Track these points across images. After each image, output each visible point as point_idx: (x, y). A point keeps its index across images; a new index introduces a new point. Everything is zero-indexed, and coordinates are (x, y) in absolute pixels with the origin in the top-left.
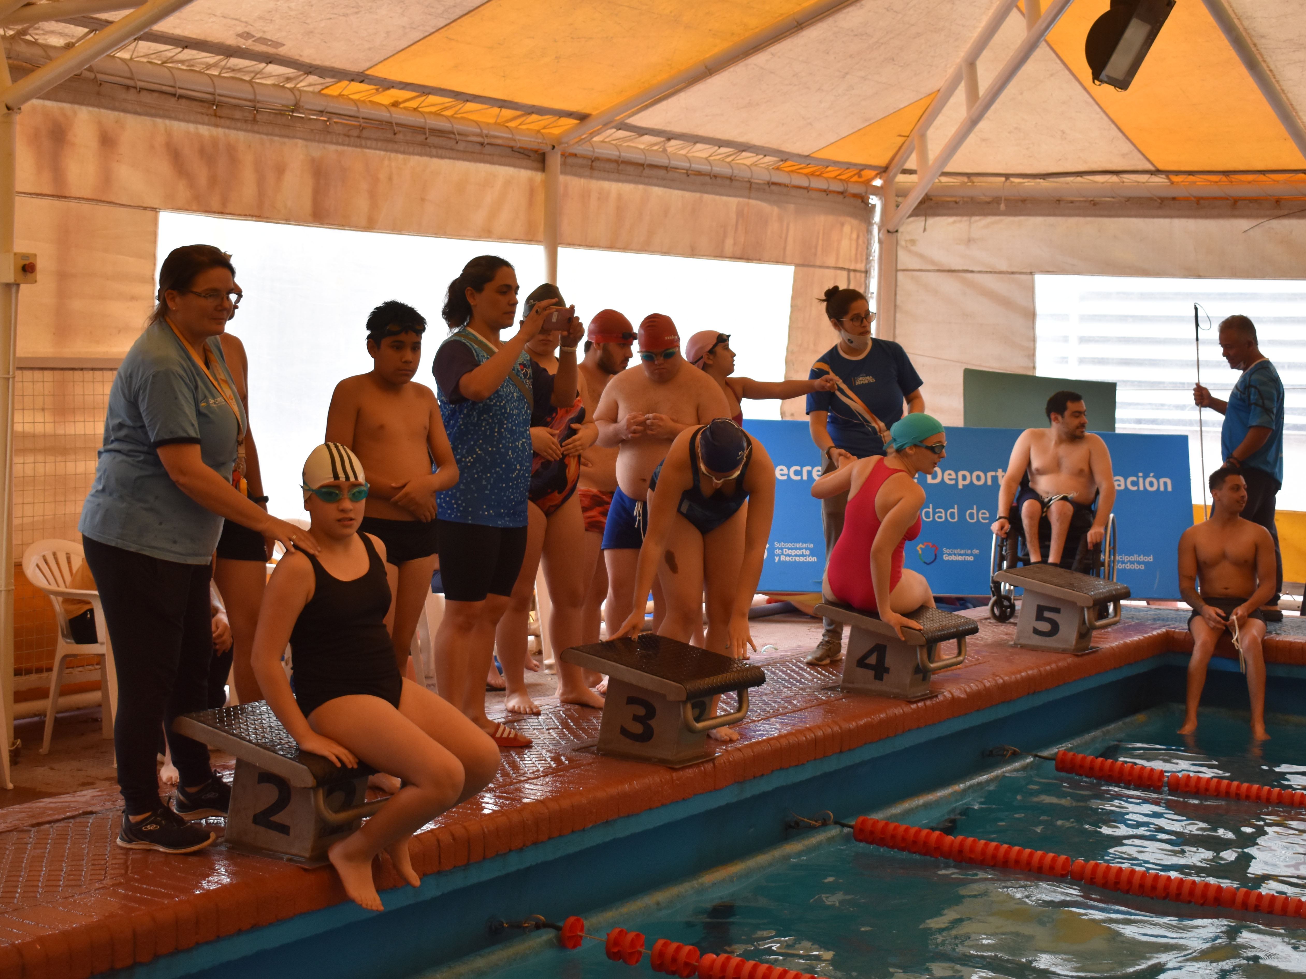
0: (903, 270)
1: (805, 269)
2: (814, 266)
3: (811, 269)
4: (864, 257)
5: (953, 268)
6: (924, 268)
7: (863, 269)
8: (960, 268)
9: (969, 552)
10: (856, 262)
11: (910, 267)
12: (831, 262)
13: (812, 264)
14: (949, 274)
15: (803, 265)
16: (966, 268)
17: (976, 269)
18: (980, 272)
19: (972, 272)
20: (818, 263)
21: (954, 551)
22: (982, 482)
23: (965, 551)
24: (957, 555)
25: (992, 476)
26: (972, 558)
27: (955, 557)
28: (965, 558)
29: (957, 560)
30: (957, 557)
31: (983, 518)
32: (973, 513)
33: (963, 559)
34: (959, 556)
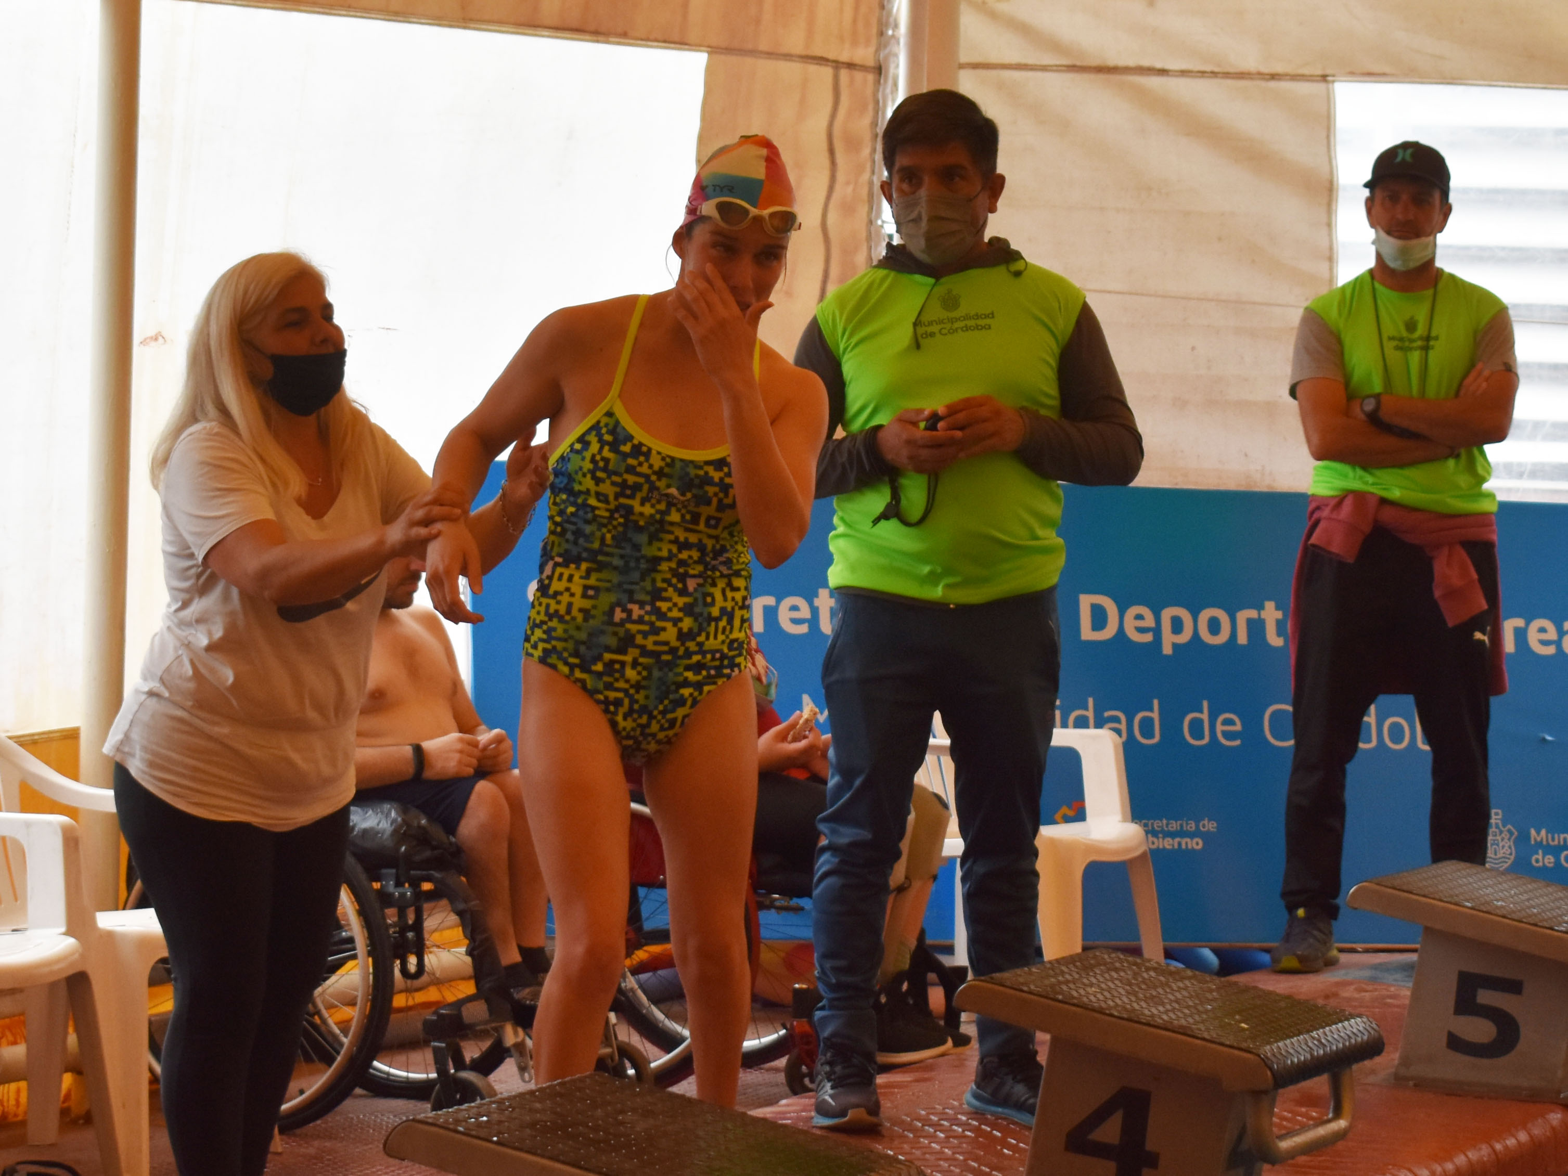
0: (976, 66)
1: (733, 59)
2: (753, 53)
3: (749, 61)
4: (874, 31)
5: (1111, 63)
6: (1030, 61)
7: (871, 62)
8: (1131, 63)
9: (1192, 826)
10: (855, 43)
11: (994, 58)
12: (795, 42)
13: (750, 46)
14: (1101, 77)
15: (728, 50)
16: (1146, 63)
17: (1174, 65)
18: (1184, 73)
19: (1163, 72)
20: (763, 47)
21: (1152, 824)
22: (1222, 638)
23: (1181, 826)
24: (1161, 835)
25: (1250, 622)
26: (1197, 844)
27: (1155, 840)
28: (1180, 844)
29: (1161, 847)
30: (1161, 840)
31: (1228, 735)
32: (1201, 721)
33: (1176, 846)
34: (1164, 838)
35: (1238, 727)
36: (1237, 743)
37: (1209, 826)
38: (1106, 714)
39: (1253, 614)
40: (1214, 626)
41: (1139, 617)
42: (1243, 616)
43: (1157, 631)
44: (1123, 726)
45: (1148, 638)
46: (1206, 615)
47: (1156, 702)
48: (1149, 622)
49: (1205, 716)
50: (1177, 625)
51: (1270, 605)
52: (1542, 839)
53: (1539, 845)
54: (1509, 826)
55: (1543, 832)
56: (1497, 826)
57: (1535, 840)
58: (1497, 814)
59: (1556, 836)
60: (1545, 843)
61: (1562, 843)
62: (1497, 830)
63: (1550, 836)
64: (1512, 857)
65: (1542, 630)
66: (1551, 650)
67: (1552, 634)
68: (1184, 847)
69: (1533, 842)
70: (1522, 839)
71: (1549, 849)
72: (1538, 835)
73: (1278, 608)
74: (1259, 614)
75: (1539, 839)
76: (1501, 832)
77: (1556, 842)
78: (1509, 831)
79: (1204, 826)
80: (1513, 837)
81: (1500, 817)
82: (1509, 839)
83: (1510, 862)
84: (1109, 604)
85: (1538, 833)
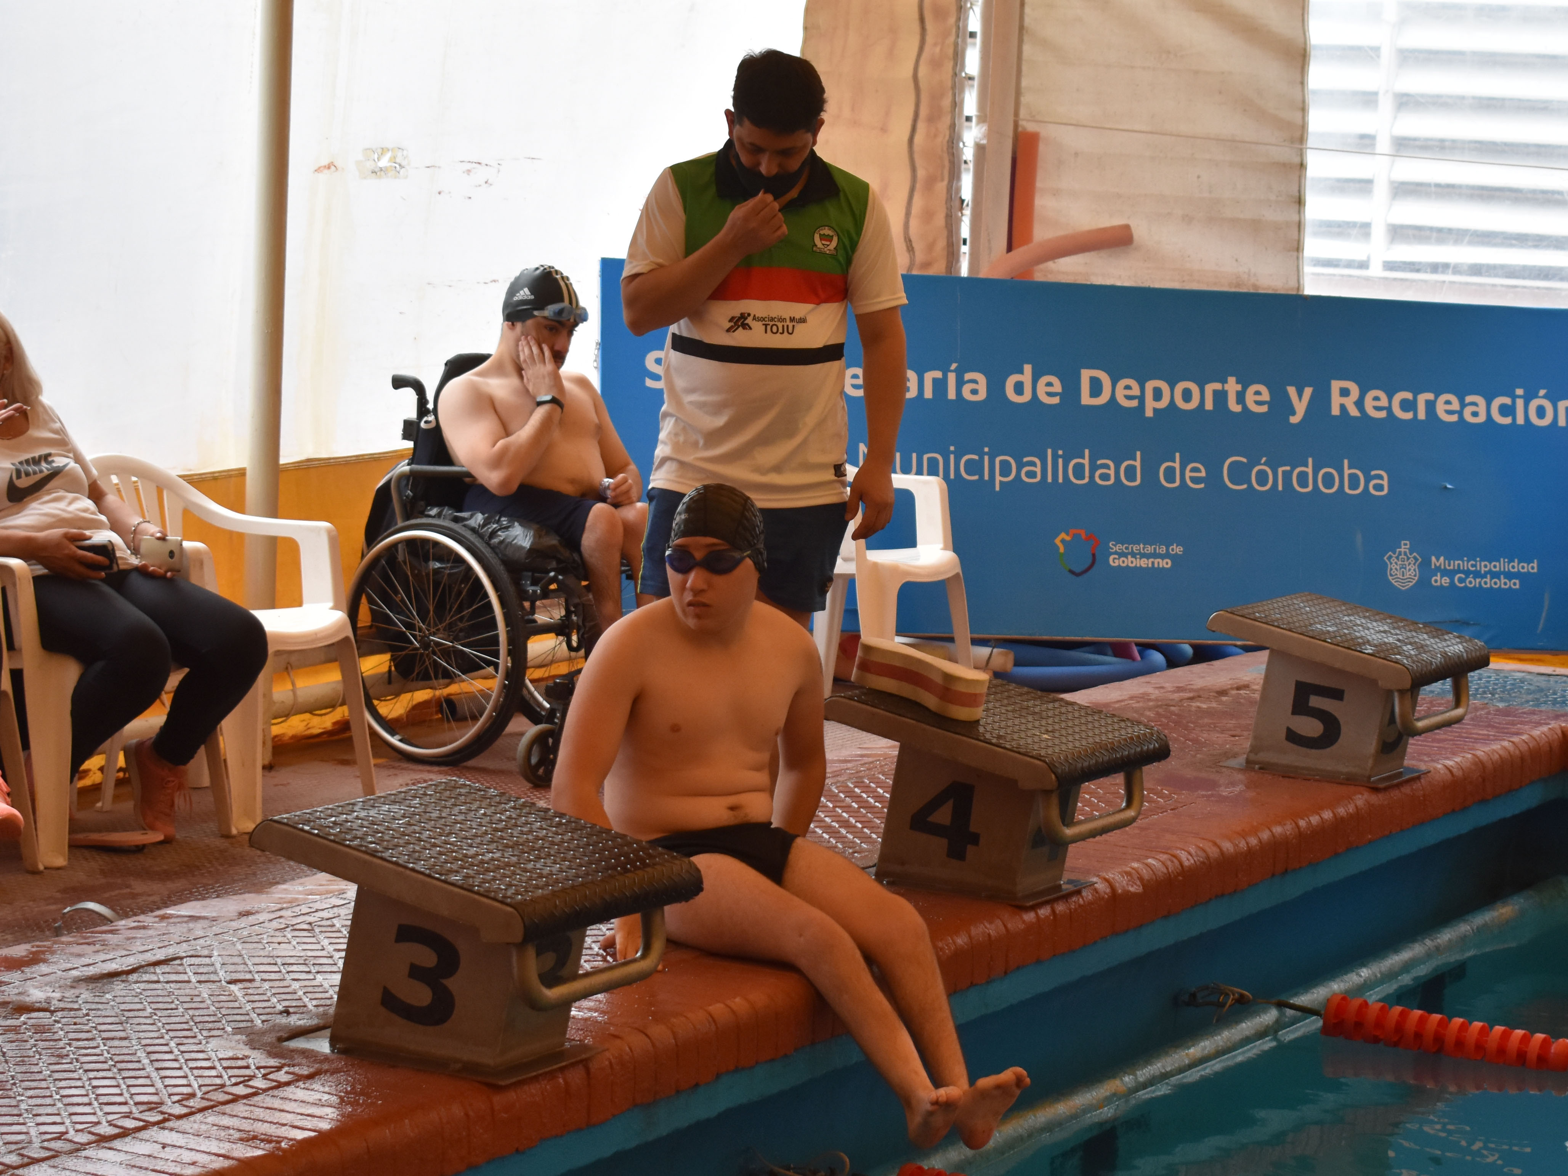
9: (1163, 550)
21: (1132, 548)
22: (1194, 404)
23: (1155, 549)
24: (1138, 556)
25: (1215, 393)
26: (1167, 563)
27: (1133, 559)
28: (1153, 563)
29: (1138, 565)
30: (1138, 560)
31: (1194, 480)
32: (1174, 469)
33: (1150, 565)
34: (1140, 559)
35: (1203, 474)
36: (1202, 486)
37: (1177, 550)
38: (1099, 462)
39: (1218, 386)
40: (1187, 395)
41: (1128, 387)
42: (1210, 388)
43: (1141, 399)
44: (1112, 472)
45: (1134, 403)
46: (1180, 387)
47: (1138, 454)
48: (1136, 391)
49: (1177, 465)
50: (1158, 394)
51: (1232, 380)
52: (1440, 565)
53: (1438, 569)
54: (1415, 554)
55: (1442, 559)
56: (1405, 554)
57: (1435, 565)
58: (1405, 544)
59: (1452, 562)
60: (1442, 567)
61: (1456, 568)
62: (1405, 557)
63: (1447, 561)
64: (1416, 578)
65: (1448, 402)
66: (1454, 418)
67: (1456, 406)
68: (1156, 566)
69: (1433, 567)
70: (1425, 565)
71: (1445, 573)
72: (1437, 562)
73: (1237, 383)
74: (1223, 386)
75: (1438, 564)
76: (1408, 558)
77: (1452, 567)
78: (1415, 558)
79: (1173, 550)
80: (1418, 562)
81: (1408, 547)
82: (1414, 564)
83: (1414, 582)
84: (1104, 377)
85: (1438, 560)
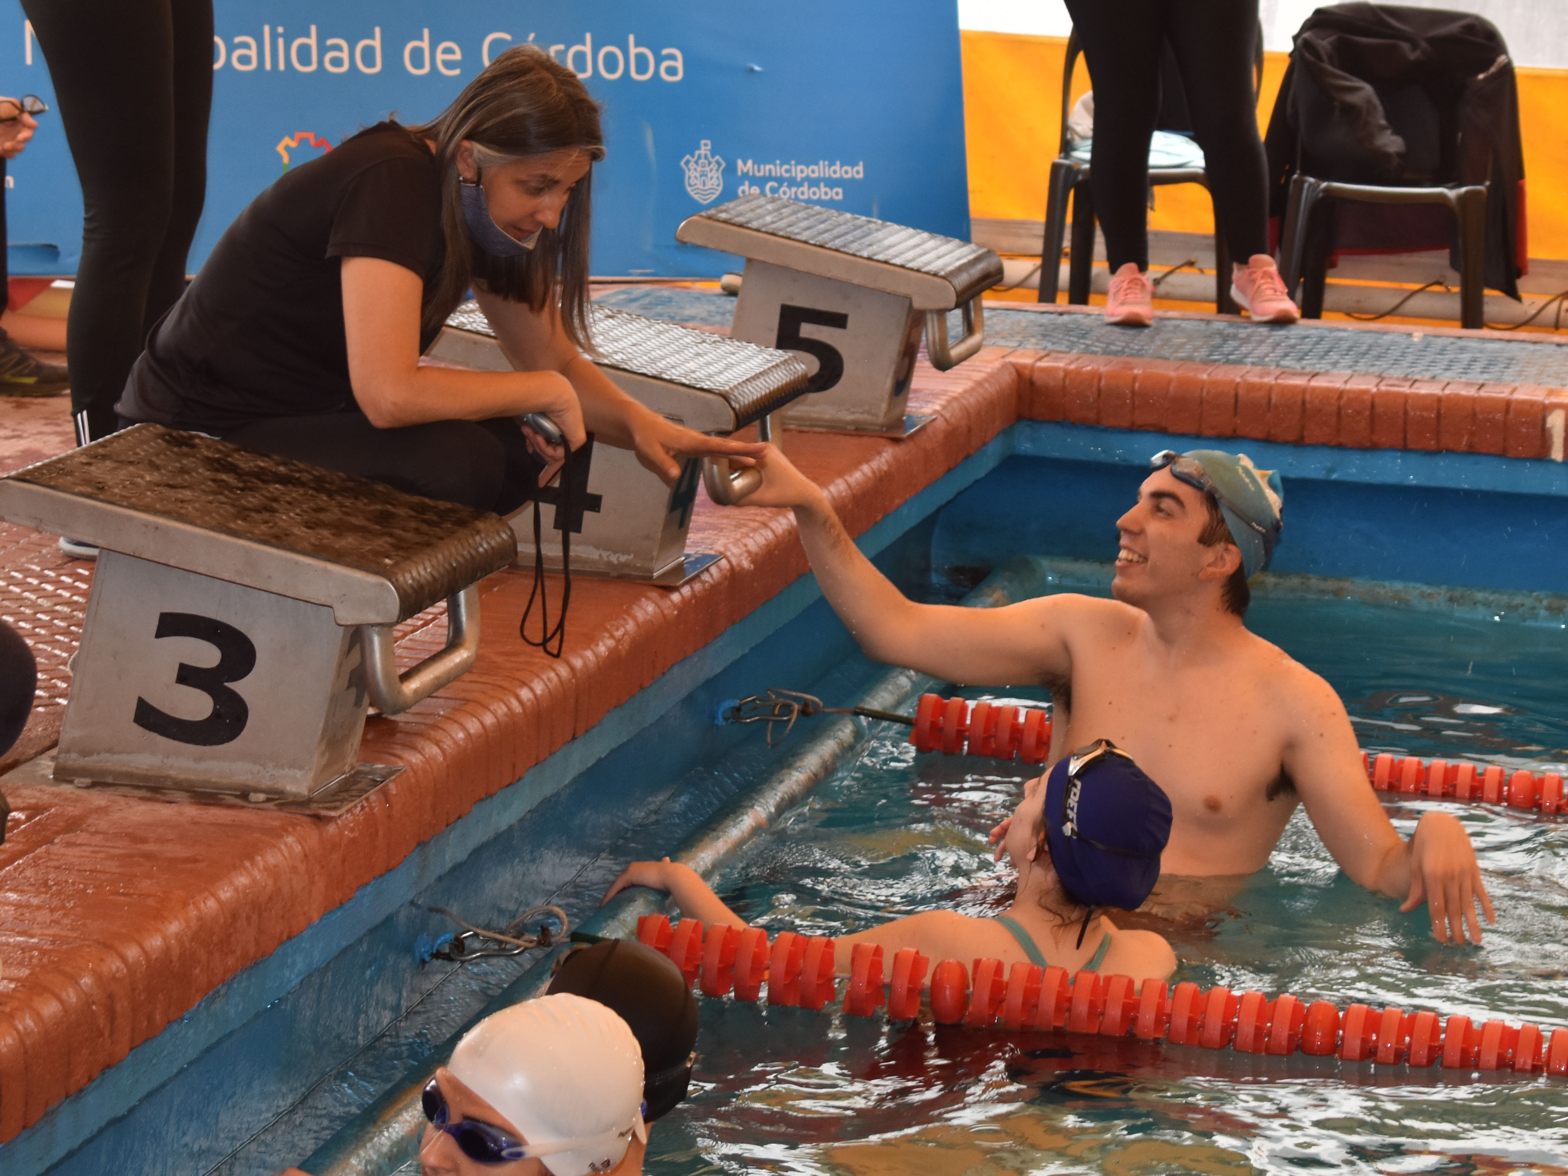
31: (448, 65)
32: (421, 50)
35: (458, 56)
36: (457, 72)
38: (330, 42)
44: (345, 55)
47: (377, 31)
49: (425, 45)
52: (748, 171)
53: (745, 176)
54: (717, 157)
55: (750, 163)
56: (706, 157)
57: (742, 171)
58: (706, 145)
59: (762, 167)
60: (751, 174)
61: (767, 174)
62: (706, 162)
63: (756, 167)
64: (720, 188)
69: (739, 173)
70: (729, 171)
71: (755, 181)
72: (744, 166)
75: (745, 170)
76: (710, 163)
77: (761, 174)
78: (718, 163)
80: (721, 168)
81: (709, 147)
82: (717, 170)
83: (718, 193)
85: (745, 163)
